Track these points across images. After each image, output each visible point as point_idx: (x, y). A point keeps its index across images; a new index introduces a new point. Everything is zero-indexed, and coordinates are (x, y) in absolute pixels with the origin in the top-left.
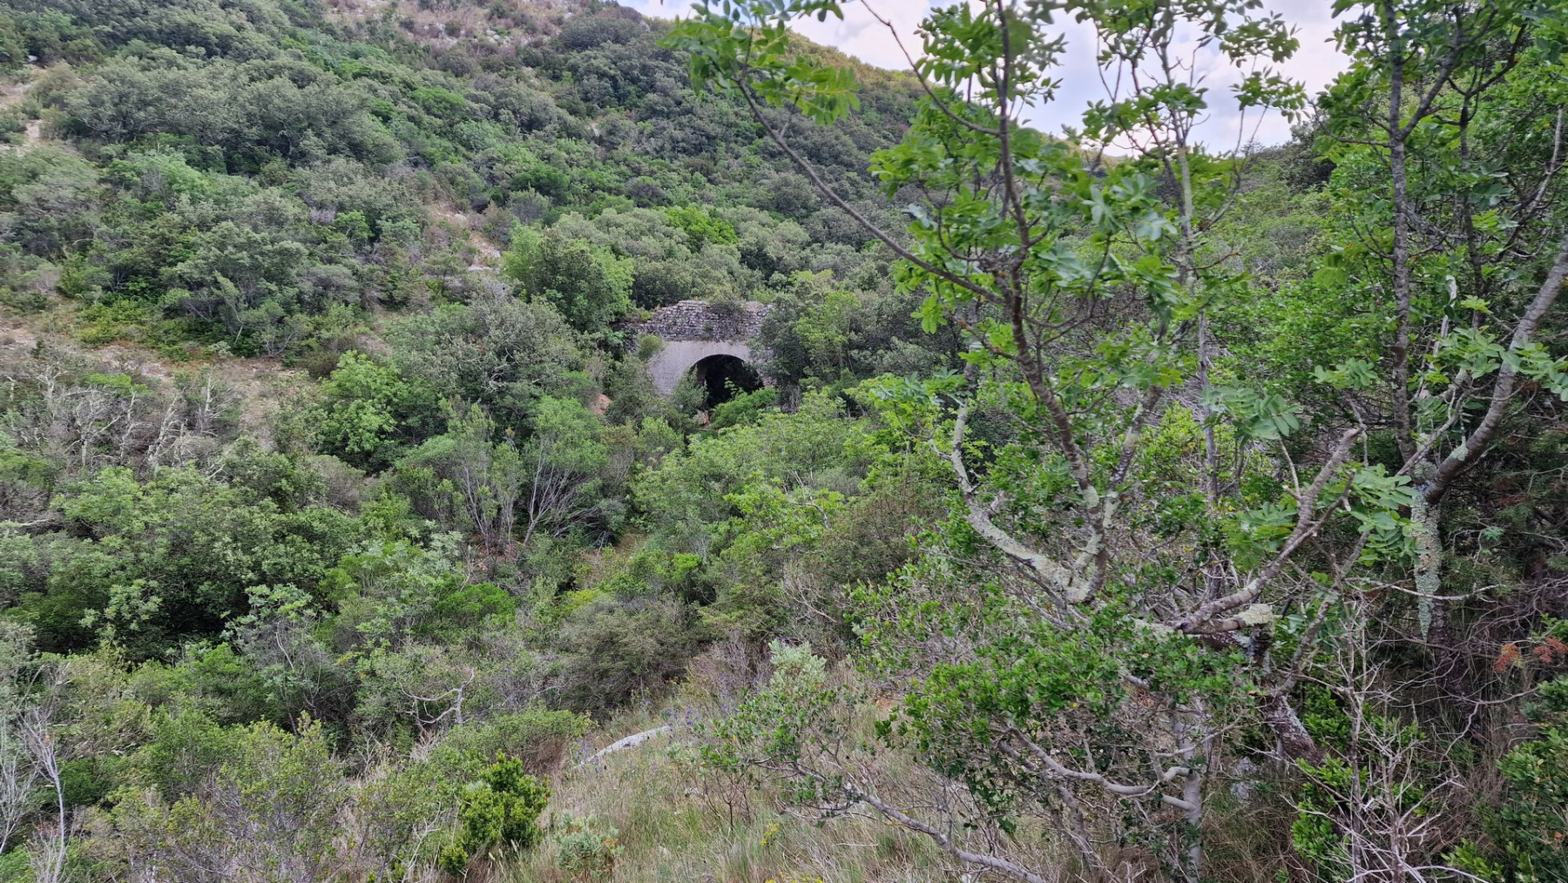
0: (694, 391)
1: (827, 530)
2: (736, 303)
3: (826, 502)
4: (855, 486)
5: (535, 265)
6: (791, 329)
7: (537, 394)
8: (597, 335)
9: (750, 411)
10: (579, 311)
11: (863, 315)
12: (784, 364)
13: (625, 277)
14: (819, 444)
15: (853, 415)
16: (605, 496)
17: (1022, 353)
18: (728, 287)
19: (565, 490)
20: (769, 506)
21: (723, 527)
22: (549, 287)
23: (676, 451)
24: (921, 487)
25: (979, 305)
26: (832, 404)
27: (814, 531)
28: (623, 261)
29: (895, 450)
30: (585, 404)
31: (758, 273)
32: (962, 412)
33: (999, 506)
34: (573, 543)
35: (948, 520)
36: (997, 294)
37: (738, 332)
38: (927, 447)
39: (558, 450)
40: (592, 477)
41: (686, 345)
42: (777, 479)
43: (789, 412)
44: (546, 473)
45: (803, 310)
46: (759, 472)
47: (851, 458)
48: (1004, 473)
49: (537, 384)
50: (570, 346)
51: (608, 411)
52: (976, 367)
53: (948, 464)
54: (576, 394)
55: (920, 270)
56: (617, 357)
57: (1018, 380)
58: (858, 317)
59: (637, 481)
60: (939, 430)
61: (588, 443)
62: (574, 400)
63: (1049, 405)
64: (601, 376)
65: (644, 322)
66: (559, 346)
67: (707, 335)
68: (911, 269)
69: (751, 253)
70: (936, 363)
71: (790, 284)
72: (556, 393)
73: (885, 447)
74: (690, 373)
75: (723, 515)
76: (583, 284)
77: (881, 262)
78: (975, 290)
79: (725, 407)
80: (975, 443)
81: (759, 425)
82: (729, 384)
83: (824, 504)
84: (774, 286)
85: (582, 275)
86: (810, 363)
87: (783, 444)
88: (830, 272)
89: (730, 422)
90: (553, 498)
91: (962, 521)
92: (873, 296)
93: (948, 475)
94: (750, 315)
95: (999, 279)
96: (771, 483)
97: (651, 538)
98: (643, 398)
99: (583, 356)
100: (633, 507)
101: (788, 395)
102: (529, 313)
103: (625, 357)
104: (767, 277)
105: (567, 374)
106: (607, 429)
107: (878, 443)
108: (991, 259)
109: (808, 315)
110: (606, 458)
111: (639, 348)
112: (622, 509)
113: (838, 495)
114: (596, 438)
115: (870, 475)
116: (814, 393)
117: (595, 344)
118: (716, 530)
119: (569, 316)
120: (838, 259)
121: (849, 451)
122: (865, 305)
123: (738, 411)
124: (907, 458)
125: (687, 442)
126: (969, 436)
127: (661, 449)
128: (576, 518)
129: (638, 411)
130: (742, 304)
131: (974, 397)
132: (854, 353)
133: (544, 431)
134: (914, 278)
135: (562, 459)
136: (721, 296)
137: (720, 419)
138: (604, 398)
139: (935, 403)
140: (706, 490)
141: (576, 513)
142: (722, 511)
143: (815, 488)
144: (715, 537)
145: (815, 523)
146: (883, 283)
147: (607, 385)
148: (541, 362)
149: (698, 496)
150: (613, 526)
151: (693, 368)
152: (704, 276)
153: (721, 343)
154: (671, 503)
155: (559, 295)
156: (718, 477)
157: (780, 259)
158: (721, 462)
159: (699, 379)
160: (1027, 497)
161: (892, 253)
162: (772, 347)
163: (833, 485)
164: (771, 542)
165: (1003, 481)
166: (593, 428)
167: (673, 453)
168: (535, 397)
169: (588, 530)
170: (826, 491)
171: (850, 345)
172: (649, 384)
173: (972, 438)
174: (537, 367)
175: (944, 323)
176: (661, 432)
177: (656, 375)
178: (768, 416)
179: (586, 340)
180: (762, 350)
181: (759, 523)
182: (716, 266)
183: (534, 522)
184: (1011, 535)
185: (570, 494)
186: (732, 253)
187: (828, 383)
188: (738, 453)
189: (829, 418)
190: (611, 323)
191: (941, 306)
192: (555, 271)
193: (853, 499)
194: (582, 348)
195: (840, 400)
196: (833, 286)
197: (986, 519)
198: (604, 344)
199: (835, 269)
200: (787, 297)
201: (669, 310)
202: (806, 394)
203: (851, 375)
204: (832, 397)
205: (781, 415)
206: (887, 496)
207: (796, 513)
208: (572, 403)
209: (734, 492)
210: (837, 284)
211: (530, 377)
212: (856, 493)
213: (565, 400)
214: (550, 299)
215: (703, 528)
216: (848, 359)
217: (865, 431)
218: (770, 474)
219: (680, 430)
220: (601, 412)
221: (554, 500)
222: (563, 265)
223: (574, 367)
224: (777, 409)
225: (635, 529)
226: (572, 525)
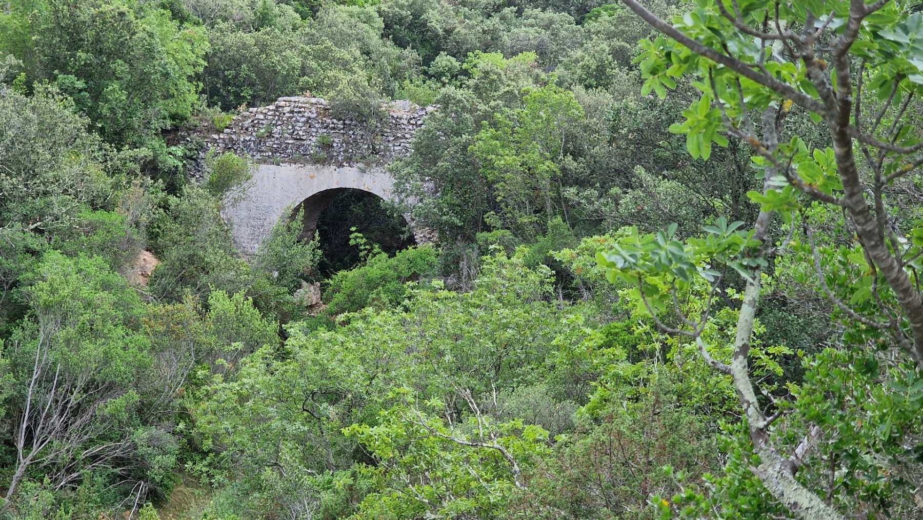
0: (297, 249)
1: (519, 488)
2: (373, 102)
3: (517, 443)
4: (567, 416)
5: (42, 33)
6: (465, 148)
7: (35, 246)
8: (143, 152)
9: (392, 286)
10: (112, 110)
11: (586, 128)
12: (452, 206)
13: (192, 58)
14: (508, 345)
15: (567, 297)
16: (145, 423)
17: (851, 195)
18: (361, 75)
19: (78, 410)
20: (419, 447)
21: (342, 480)
22: (64, 70)
23: (266, 349)
24: (678, 420)
25: (780, 115)
26: (532, 277)
27: (496, 491)
28: (190, 30)
29: (636, 357)
30: (116, 266)
31: (411, 54)
32: (751, 294)
33: (810, 451)
34: (88, 500)
35: (723, 475)
36: (811, 96)
37: (375, 151)
38: (690, 353)
39: (68, 341)
40: (123, 388)
41: (287, 171)
42: (436, 402)
43: (458, 289)
44: (47, 378)
45: (487, 115)
46: (405, 389)
47: (562, 369)
48: (819, 396)
49: (36, 230)
50: (94, 169)
51: (154, 279)
52: (776, 218)
53: (724, 383)
54: (102, 249)
55: (685, 52)
56: (172, 189)
57: (843, 242)
58: (578, 131)
59: (198, 400)
60: (710, 325)
61: (120, 331)
62: (99, 259)
63: (896, 283)
64: (144, 219)
65: (219, 132)
66: (76, 169)
67: (323, 154)
68: (668, 55)
69: (401, 20)
70: (706, 213)
71: (465, 73)
72: (68, 245)
73: (620, 352)
74: (293, 217)
75: (342, 461)
76: (120, 66)
77: (618, 43)
78: (774, 88)
79: (348, 277)
80: (771, 350)
81: (407, 310)
82: (356, 238)
83: (515, 447)
84: (438, 76)
85: (120, 51)
86: (495, 206)
87: (445, 345)
88: (532, 56)
89: (355, 303)
90: (57, 421)
91: (747, 475)
92: (604, 98)
93: (723, 401)
94: (397, 124)
95: (815, 71)
96: (424, 409)
97: (220, 497)
98: (211, 257)
99: (116, 186)
100: (190, 442)
101: (457, 260)
102: (28, 113)
103: (186, 189)
104: (427, 61)
105: (87, 215)
106: (151, 309)
107: (608, 345)
108: (802, 38)
109: (495, 125)
110: (146, 357)
111: (209, 172)
112: (173, 445)
113: (540, 432)
114: (132, 324)
115: (594, 398)
116: (502, 257)
117: (137, 167)
118: (328, 486)
119: (95, 120)
120: (545, 35)
121: (559, 357)
122: (591, 110)
123: (372, 285)
124: (656, 370)
125: (284, 335)
126: (760, 337)
127: (239, 345)
128: (94, 458)
129: (204, 279)
130: (384, 104)
131: (770, 272)
132: (570, 192)
133: (47, 308)
134: (675, 66)
135: (74, 357)
136: (349, 92)
137: (339, 297)
138: (148, 256)
139: (704, 276)
140: (313, 417)
141: (94, 450)
142: (339, 454)
143: (499, 418)
144: (326, 497)
145: (499, 477)
146: (621, 76)
147: (153, 236)
148: (45, 193)
149: (298, 426)
150: (156, 473)
151: (297, 210)
152: (322, 56)
153: (347, 169)
154: (253, 437)
155: (80, 84)
156: (334, 397)
157: (448, 32)
158: (340, 370)
159: (306, 230)
160: (856, 437)
161: (637, 26)
162: (433, 177)
163: (530, 413)
164: (422, 507)
165: (816, 408)
166: (127, 307)
167: (259, 352)
168: (34, 253)
169: (113, 479)
170: (519, 424)
171: (565, 178)
172: (224, 235)
173: (766, 340)
174: (39, 202)
175: (724, 143)
176: (240, 318)
177: (235, 220)
178: (423, 295)
179: (124, 161)
180: (414, 183)
181: (404, 476)
182: (342, 40)
183: (24, 462)
184: (827, 500)
185: (86, 417)
186: (368, 20)
187: (526, 241)
188: (370, 357)
189: (527, 301)
190: (165, 132)
191: (718, 113)
192: (75, 44)
193: (563, 438)
194: (116, 171)
195: (545, 269)
196: (537, 80)
197: (787, 473)
198: (151, 168)
199: (541, 51)
200: (460, 94)
201: (262, 112)
202: (487, 258)
203: (565, 227)
204: (532, 265)
205: (444, 293)
206: (620, 434)
207: (467, 460)
208: (94, 264)
209: (361, 422)
210: (543, 76)
211: (26, 219)
212: (569, 427)
213: (84, 260)
214: (64, 90)
215: (307, 481)
216: (559, 200)
217: (586, 324)
218: (424, 393)
219: (273, 314)
220: (141, 280)
221: (58, 425)
222: (89, 35)
223: (101, 203)
224: (438, 283)
225: (194, 480)
226: (87, 471)
